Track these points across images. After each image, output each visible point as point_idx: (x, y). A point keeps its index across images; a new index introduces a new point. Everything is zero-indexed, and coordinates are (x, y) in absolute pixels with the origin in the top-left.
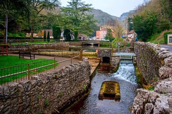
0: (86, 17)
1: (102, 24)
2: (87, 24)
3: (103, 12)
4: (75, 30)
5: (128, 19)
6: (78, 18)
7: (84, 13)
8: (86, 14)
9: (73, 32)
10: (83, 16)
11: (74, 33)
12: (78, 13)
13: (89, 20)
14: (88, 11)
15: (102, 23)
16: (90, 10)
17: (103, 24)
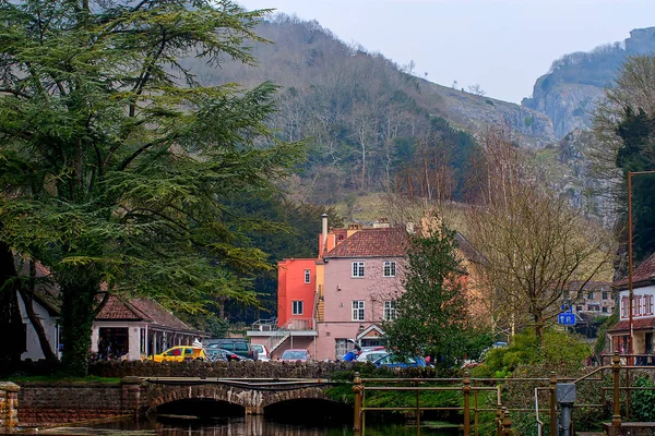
0: (185, 110)
1: (333, 188)
2: (203, 186)
3: (340, 47)
4: (76, 260)
5: (621, 131)
6: (95, 125)
7: (166, 68)
8: (182, 85)
9: (43, 270)
10: (150, 98)
11: (57, 289)
12: (94, 73)
13: (222, 151)
14: (200, 47)
15: (330, 169)
16: (222, 35)
17: (348, 185)
